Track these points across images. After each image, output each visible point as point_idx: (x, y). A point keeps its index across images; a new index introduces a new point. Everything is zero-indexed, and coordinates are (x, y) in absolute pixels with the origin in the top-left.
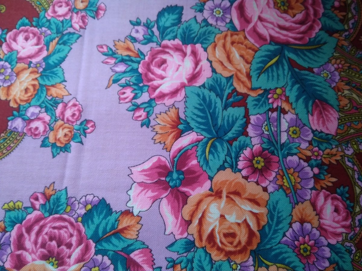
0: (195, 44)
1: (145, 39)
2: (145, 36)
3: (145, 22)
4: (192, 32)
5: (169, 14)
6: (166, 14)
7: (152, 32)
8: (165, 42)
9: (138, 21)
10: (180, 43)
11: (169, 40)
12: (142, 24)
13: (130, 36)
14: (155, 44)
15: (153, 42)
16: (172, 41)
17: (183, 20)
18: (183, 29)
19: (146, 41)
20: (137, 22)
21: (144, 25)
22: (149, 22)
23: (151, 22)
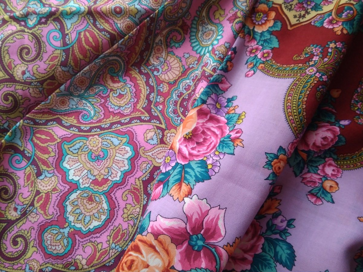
0: (251, 265)
1: (273, 225)
2: (275, 226)
3: (288, 231)
4: (264, 267)
5: (288, 254)
6: (289, 252)
7: (276, 234)
8: (263, 240)
9: (292, 226)
10: (257, 253)
11: (263, 245)
12: (287, 228)
13: (280, 215)
14: (264, 232)
15: (266, 231)
16: (261, 246)
17: (278, 264)
18: (269, 260)
19: (270, 225)
20: (291, 224)
21: (285, 229)
22: (287, 235)
23: (286, 236)
